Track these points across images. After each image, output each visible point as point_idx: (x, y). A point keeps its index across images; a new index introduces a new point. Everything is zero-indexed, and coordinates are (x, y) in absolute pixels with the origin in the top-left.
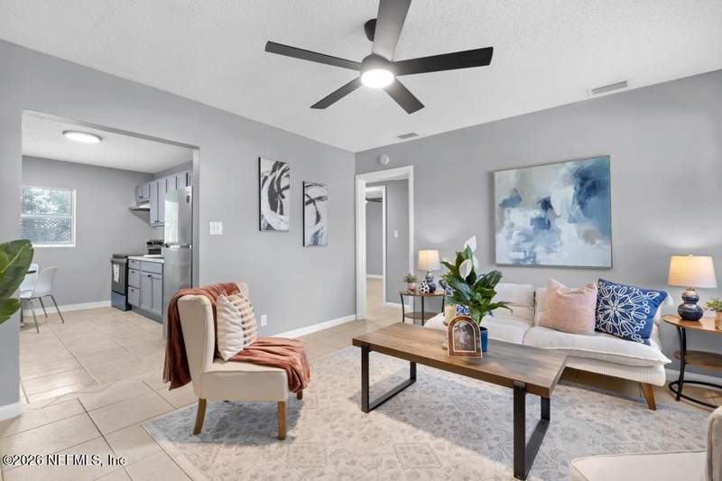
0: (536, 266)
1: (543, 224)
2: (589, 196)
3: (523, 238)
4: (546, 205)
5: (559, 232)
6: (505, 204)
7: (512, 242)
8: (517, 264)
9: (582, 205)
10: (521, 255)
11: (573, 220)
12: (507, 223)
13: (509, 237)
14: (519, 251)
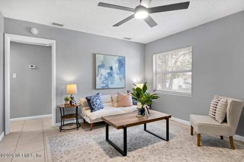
0: (108, 88)
1: (110, 74)
2: (121, 67)
3: (104, 79)
4: (111, 68)
5: (114, 77)
6: (99, 67)
7: (102, 81)
8: (103, 88)
9: (120, 69)
10: (104, 85)
11: (117, 74)
12: (100, 74)
13: (101, 79)
14: (104, 83)
